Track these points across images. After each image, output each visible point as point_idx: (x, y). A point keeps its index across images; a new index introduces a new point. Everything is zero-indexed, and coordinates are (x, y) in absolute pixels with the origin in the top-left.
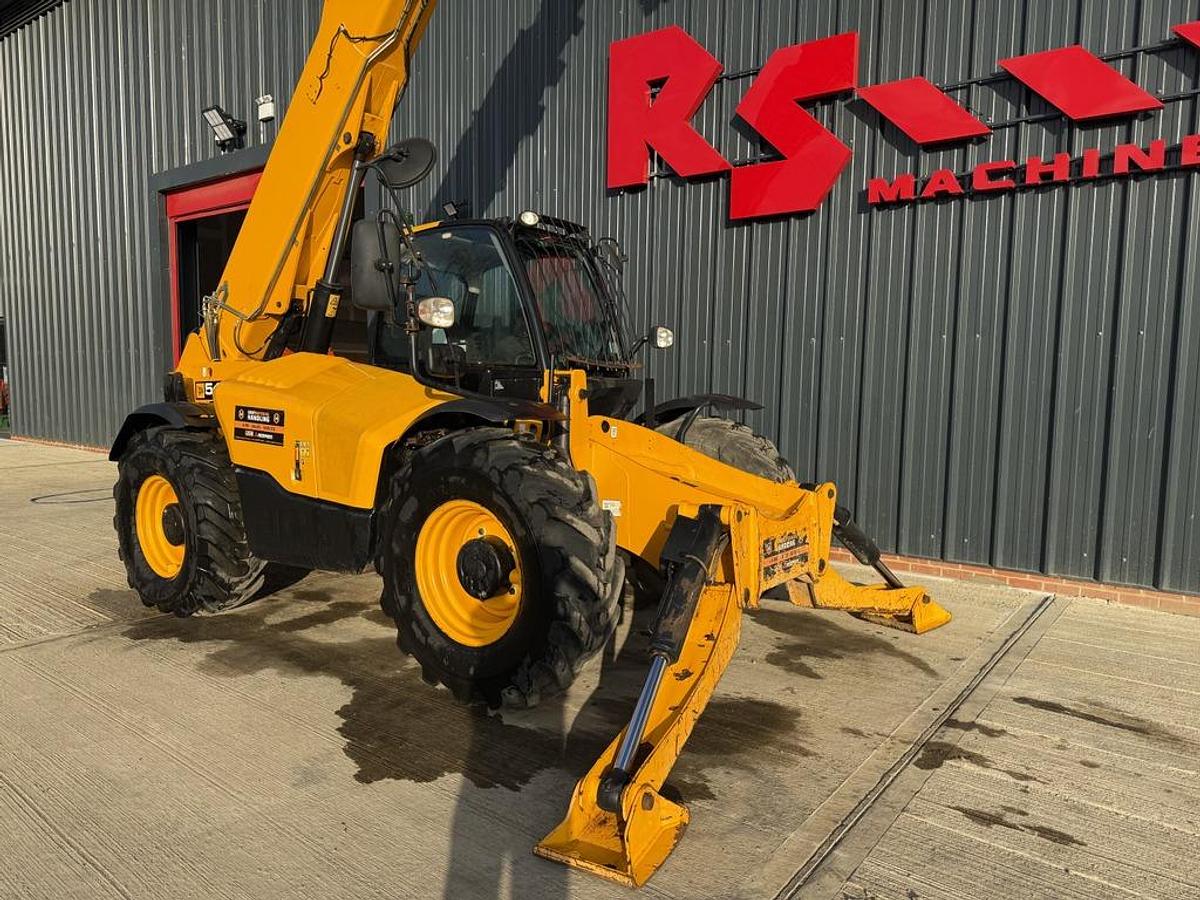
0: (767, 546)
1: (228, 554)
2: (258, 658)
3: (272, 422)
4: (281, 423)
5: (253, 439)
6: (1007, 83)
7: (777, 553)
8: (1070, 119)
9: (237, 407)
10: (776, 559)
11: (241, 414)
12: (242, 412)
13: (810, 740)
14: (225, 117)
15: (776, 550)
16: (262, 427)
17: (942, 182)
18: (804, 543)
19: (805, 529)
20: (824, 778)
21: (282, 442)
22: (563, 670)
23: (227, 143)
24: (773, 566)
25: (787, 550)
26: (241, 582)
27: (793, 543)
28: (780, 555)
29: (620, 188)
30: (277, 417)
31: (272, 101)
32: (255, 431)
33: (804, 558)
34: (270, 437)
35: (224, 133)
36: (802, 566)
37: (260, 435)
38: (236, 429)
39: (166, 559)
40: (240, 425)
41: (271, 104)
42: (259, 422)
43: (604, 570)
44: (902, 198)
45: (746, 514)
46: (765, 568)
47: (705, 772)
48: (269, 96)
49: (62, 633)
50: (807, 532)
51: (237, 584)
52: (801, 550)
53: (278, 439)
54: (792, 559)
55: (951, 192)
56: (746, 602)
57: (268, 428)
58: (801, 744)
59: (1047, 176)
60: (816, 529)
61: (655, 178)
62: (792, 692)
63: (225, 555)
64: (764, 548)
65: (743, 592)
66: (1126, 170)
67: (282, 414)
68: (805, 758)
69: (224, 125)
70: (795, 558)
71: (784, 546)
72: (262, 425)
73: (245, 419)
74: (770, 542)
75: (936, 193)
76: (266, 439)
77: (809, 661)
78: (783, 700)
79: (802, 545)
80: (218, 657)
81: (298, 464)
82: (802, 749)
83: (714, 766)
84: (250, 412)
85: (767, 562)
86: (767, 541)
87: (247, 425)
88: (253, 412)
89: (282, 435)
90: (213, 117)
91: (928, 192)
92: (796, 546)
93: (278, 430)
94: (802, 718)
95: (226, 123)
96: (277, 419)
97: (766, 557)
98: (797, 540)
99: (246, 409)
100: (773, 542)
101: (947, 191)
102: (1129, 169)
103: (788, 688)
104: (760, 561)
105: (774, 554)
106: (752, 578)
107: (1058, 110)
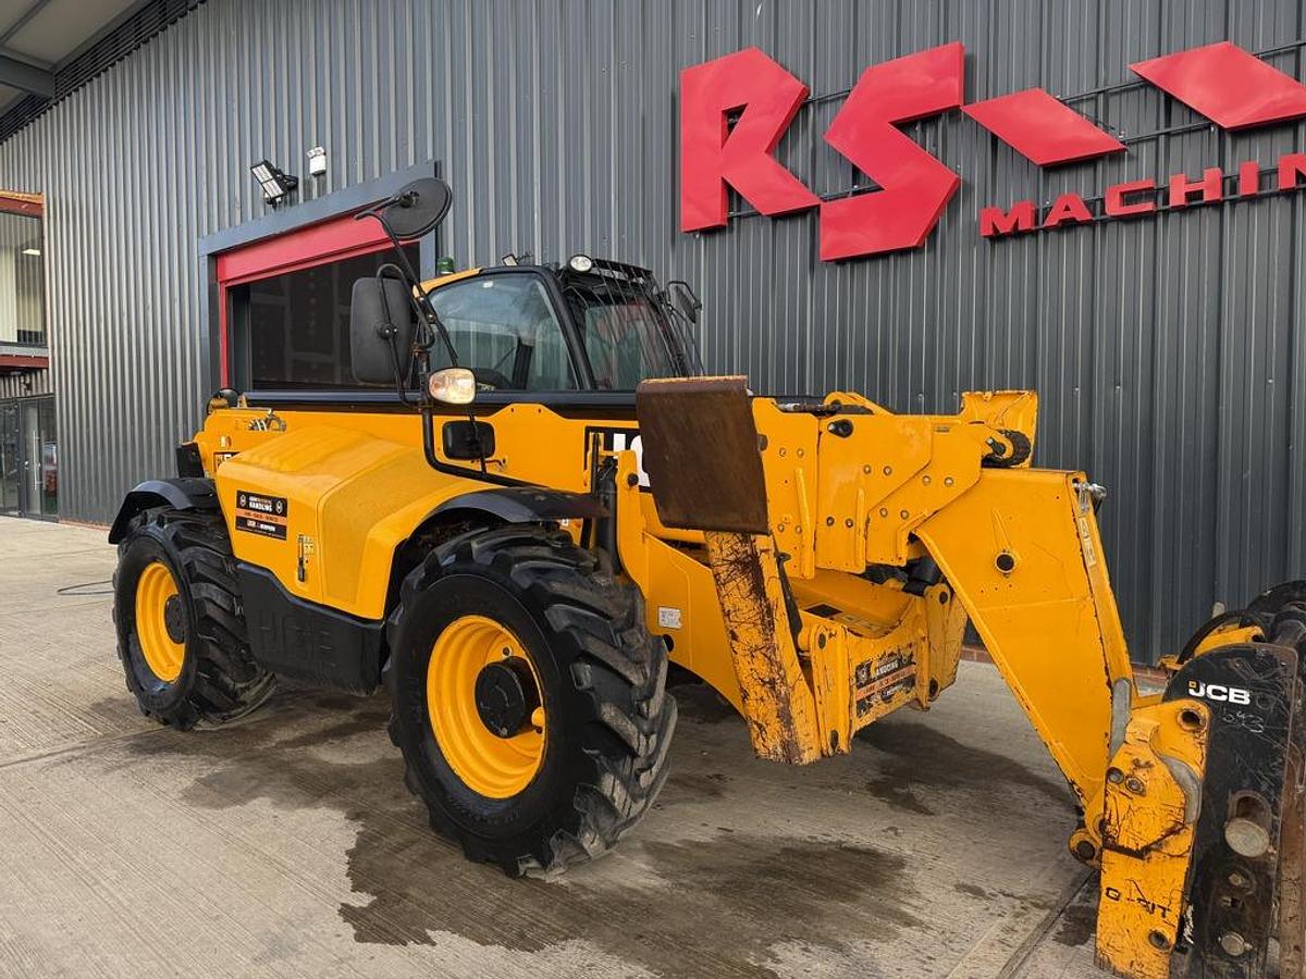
0: (860, 673)
1: (233, 657)
2: (254, 783)
3: (274, 512)
4: (284, 514)
5: (255, 530)
6: (1142, 91)
7: (874, 680)
8: (1220, 128)
9: (239, 492)
10: (873, 688)
11: (243, 501)
12: (244, 497)
13: (914, 902)
14: (275, 172)
15: (872, 677)
16: (264, 517)
17: (1067, 209)
18: (910, 663)
19: (910, 645)
20: (930, 958)
21: (285, 535)
22: (592, 843)
23: (278, 200)
24: (869, 698)
25: (887, 674)
26: (248, 688)
27: (895, 665)
28: (878, 682)
29: (696, 230)
30: (280, 505)
31: (325, 154)
32: (256, 521)
33: (910, 682)
34: (273, 529)
35: (274, 189)
36: (908, 692)
37: (262, 526)
38: (238, 518)
39: (166, 659)
40: (242, 513)
41: (323, 157)
42: (261, 511)
43: (647, 719)
44: (1020, 228)
45: (831, 635)
46: (858, 702)
47: (777, 948)
48: (320, 148)
49: (41, 751)
50: (914, 648)
51: (243, 690)
52: (906, 672)
53: (281, 532)
54: (894, 685)
55: (1078, 219)
56: (833, 747)
57: (271, 519)
58: (904, 909)
59: (1194, 196)
60: (925, 645)
61: (735, 219)
62: (896, 834)
63: (229, 658)
64: (857, 677)
65: (829, 734)
66: (1294, 185)
67: (284, 502)
68: (907, 929)
69: (274, 181)
70: (898, 683)
71: (883, 671)
72: (264, 515)
73: (247, 507)
74: (865, 667)
75: (1060, 221)
76: (268, 531)
77: (918, 791)
78: (885, 845)
79: (907, 665)
80: (207, 783)
81: (301, 563)
82: (904, 915)
83: (789, 940)
84: (252, 499)
85: (862, 693)
86: (860, 667)
87: (249, 514)
88: (255, 499)
89: (285, 527)
90: (263, 173)
91: (1052, 221)
92: (900, 668)
93: (281, 521)
94: (905, 871)
95: (275, 178)
96: (279, 507)
97: (858, 687)
98: (900, 660)
99: (248, 495)
100: (869, 666)
101: (1074, 219)
102: (1297, 183)
103: (891, 829)
104: (851, 693)
105: (870, 681)
106: (841, 716)
107: (1206, 118)
